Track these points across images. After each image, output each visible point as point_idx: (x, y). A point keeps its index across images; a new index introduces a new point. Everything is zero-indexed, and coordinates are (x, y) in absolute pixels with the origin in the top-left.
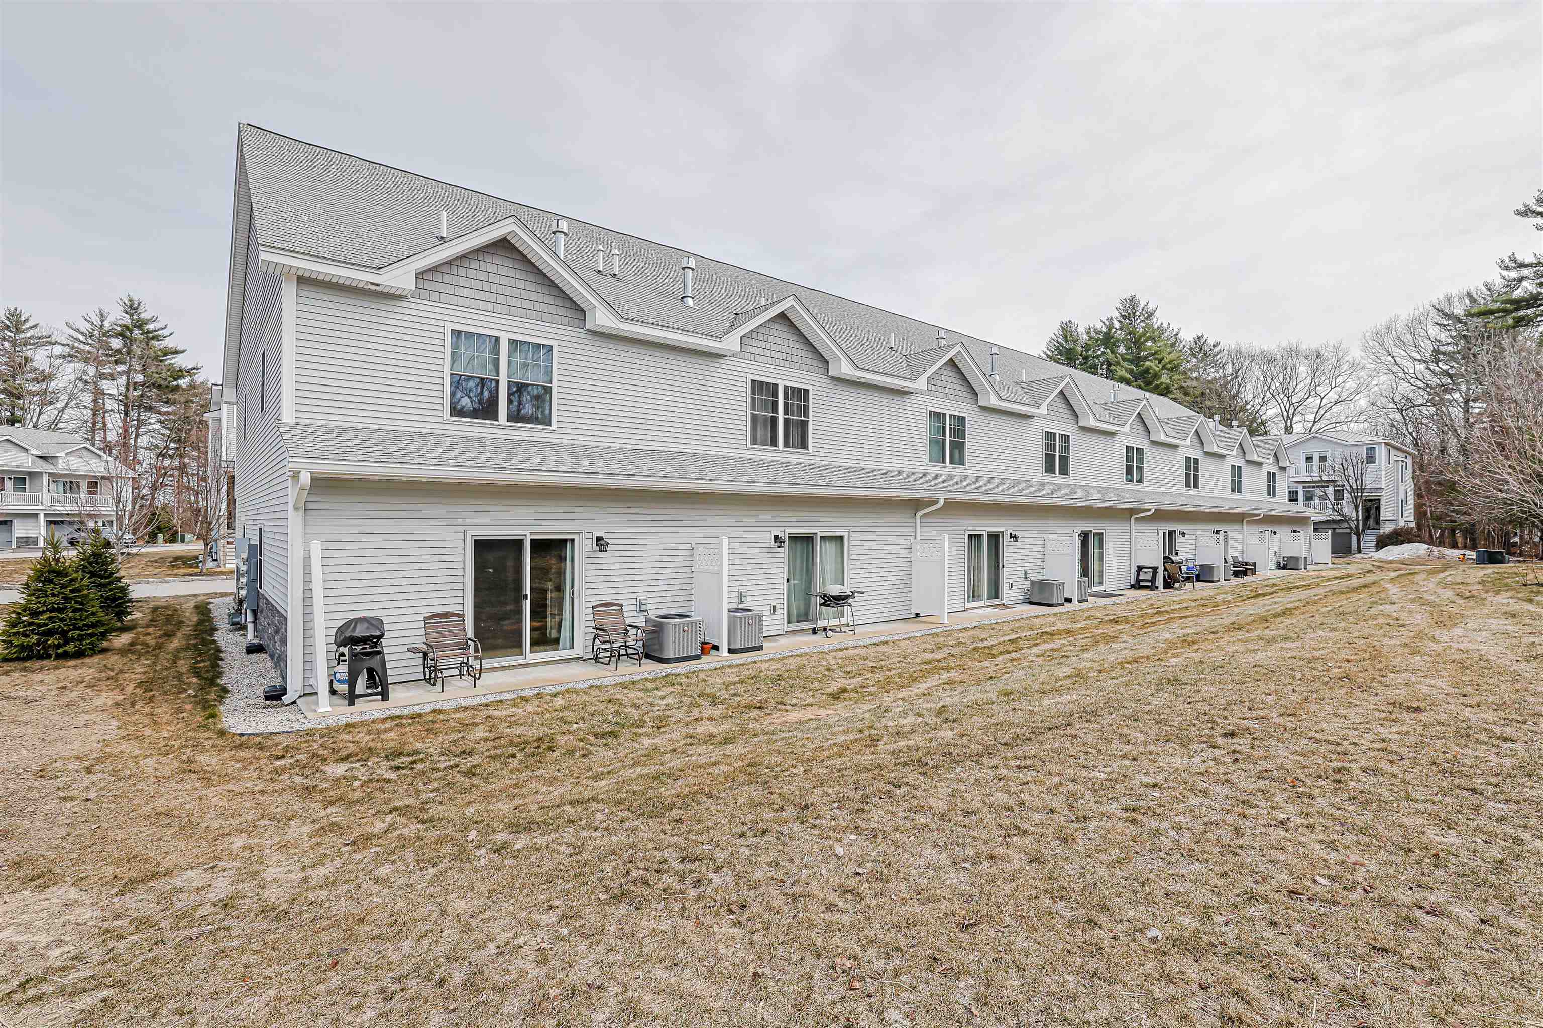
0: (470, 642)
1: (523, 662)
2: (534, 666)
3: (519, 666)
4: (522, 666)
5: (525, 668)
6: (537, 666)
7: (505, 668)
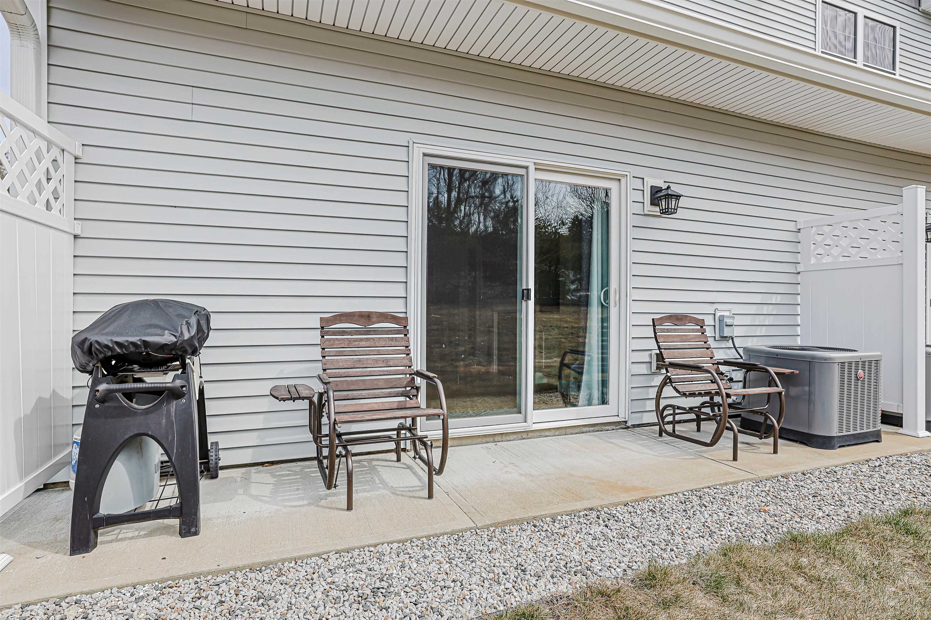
0: (418, 381)
1: (520, 427)
2: (540, 436)
3: (515, 436)
4: (519, 436)
5: (525, 439)
6: (546, 436)
7: (487, 439)
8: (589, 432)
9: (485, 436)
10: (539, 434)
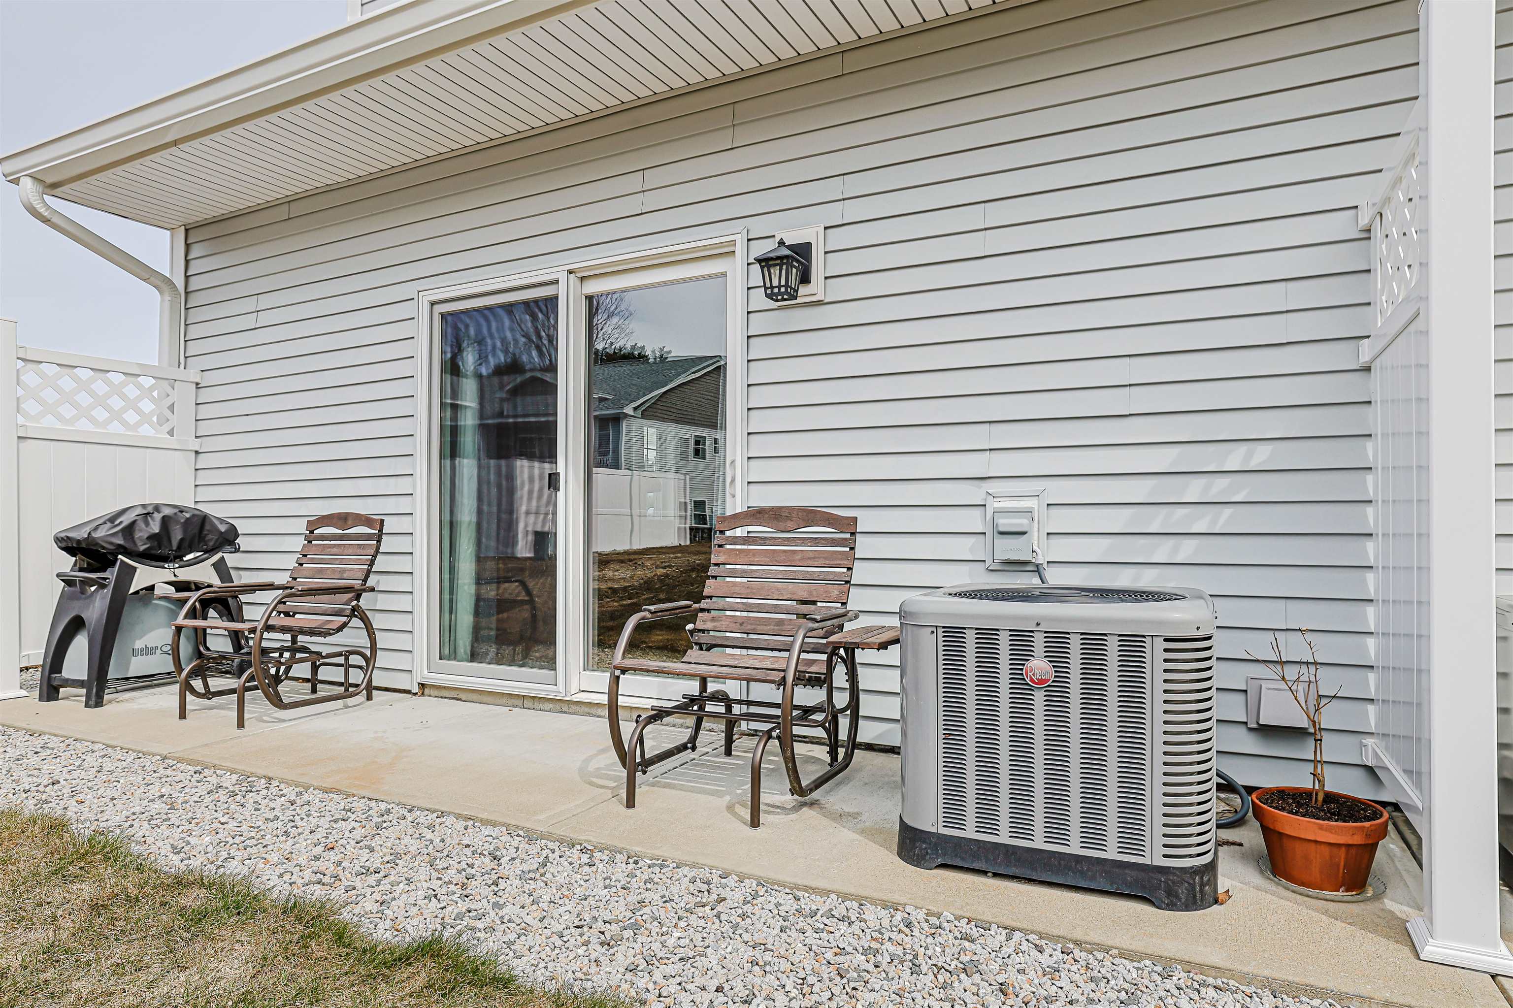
2: (589, 714)
3: (551, 706)
4: (557, 706)
5: (565, 712)
6: (598, 716)
7: (513, 701)
8: (674, 726)
9: (510, 695)
10: (587, 710)
